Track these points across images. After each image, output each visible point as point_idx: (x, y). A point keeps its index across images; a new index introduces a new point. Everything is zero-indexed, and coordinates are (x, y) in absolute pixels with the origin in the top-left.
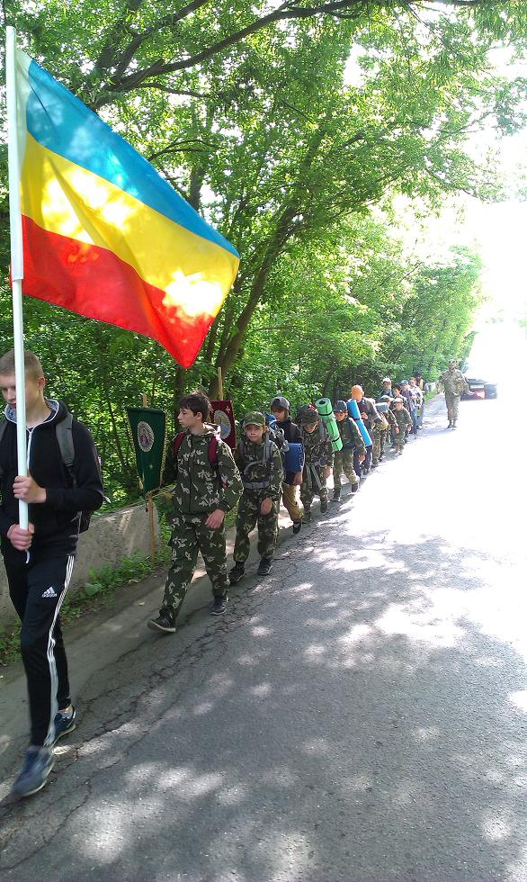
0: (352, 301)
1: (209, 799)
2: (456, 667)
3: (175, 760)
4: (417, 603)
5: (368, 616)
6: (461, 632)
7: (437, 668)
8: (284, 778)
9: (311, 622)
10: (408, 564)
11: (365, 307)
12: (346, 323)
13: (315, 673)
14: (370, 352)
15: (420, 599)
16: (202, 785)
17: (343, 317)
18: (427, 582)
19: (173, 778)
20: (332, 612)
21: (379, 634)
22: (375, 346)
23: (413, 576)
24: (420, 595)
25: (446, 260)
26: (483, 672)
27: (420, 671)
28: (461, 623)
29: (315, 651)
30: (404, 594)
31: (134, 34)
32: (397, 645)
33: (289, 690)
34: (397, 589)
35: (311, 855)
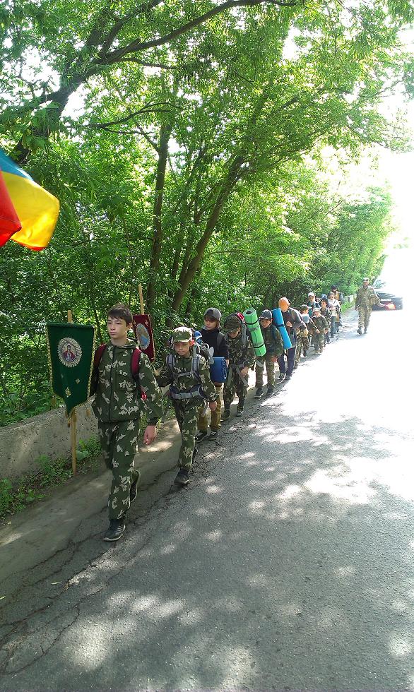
0: (288, 230)
1: (173, 620)
2: (369, 520)
3: (145, 590)
4: (338, 469)
5: (299, 479)
6: (373, 492)
7: (354, 520)
8: (232, 604)
9: (254, 482)
10: (331, 438)
11: (298, 235)
12: (283, 248)
13: (256, 522)
14: (301, 271)
15: (341, 466)
16: (168, 609)
17: (280, 243)
18: (346, 453)
19: (144, 603)
20: (271, 475)
21: (308, 493)
22: (306, 266)
23: (335, 448)
24: (340, 463)
25: (363, 198)
26: (390, 524)
27: (340, 522)
28: (373, 485)
29: (256, 505)
30: (328, 462)
31: (116, 19)
32: (322, 502)
33: (236, 536)
34: (322, 458)
35: (253, 665)
